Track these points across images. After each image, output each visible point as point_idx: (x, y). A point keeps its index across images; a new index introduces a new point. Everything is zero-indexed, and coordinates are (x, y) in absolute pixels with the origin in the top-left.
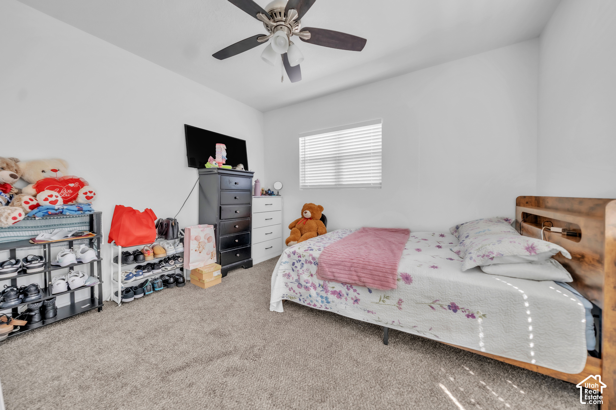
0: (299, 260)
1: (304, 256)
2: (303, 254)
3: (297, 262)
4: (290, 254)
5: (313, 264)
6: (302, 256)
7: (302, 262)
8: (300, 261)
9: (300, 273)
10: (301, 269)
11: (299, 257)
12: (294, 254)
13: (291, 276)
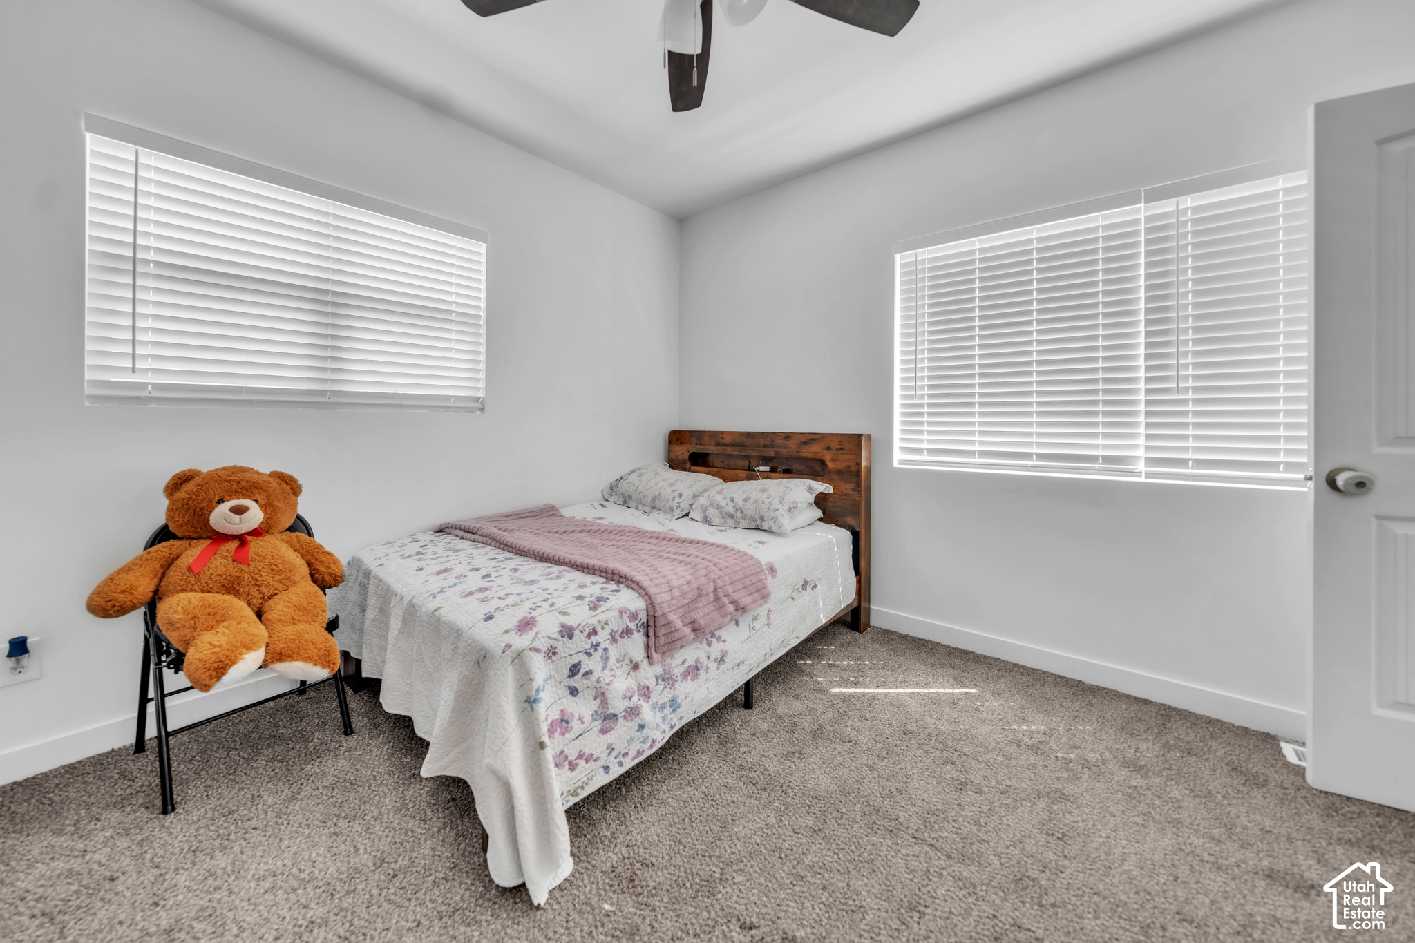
0: (592, 645)
1: (606, 623)
2: (599, 622)
3: (589, 654)
4: (555, 644)
5: (635, 632)
6: (598, 629)
7: (603, 645)
8: (598, 644)
9: (607, 681)
10: (604, 668)
11: (589, 636)
12: (571, 637)
13: (572, 715)
